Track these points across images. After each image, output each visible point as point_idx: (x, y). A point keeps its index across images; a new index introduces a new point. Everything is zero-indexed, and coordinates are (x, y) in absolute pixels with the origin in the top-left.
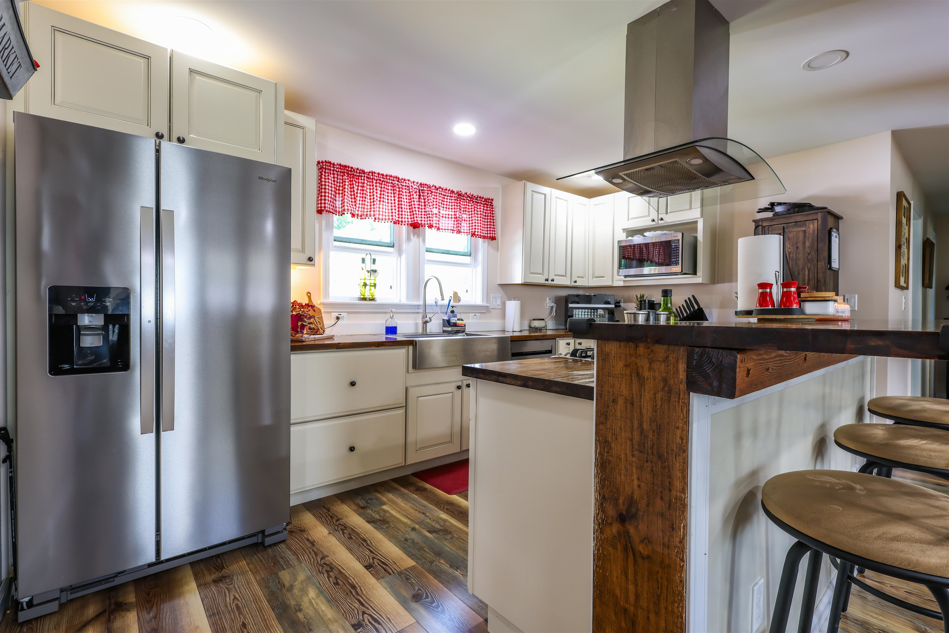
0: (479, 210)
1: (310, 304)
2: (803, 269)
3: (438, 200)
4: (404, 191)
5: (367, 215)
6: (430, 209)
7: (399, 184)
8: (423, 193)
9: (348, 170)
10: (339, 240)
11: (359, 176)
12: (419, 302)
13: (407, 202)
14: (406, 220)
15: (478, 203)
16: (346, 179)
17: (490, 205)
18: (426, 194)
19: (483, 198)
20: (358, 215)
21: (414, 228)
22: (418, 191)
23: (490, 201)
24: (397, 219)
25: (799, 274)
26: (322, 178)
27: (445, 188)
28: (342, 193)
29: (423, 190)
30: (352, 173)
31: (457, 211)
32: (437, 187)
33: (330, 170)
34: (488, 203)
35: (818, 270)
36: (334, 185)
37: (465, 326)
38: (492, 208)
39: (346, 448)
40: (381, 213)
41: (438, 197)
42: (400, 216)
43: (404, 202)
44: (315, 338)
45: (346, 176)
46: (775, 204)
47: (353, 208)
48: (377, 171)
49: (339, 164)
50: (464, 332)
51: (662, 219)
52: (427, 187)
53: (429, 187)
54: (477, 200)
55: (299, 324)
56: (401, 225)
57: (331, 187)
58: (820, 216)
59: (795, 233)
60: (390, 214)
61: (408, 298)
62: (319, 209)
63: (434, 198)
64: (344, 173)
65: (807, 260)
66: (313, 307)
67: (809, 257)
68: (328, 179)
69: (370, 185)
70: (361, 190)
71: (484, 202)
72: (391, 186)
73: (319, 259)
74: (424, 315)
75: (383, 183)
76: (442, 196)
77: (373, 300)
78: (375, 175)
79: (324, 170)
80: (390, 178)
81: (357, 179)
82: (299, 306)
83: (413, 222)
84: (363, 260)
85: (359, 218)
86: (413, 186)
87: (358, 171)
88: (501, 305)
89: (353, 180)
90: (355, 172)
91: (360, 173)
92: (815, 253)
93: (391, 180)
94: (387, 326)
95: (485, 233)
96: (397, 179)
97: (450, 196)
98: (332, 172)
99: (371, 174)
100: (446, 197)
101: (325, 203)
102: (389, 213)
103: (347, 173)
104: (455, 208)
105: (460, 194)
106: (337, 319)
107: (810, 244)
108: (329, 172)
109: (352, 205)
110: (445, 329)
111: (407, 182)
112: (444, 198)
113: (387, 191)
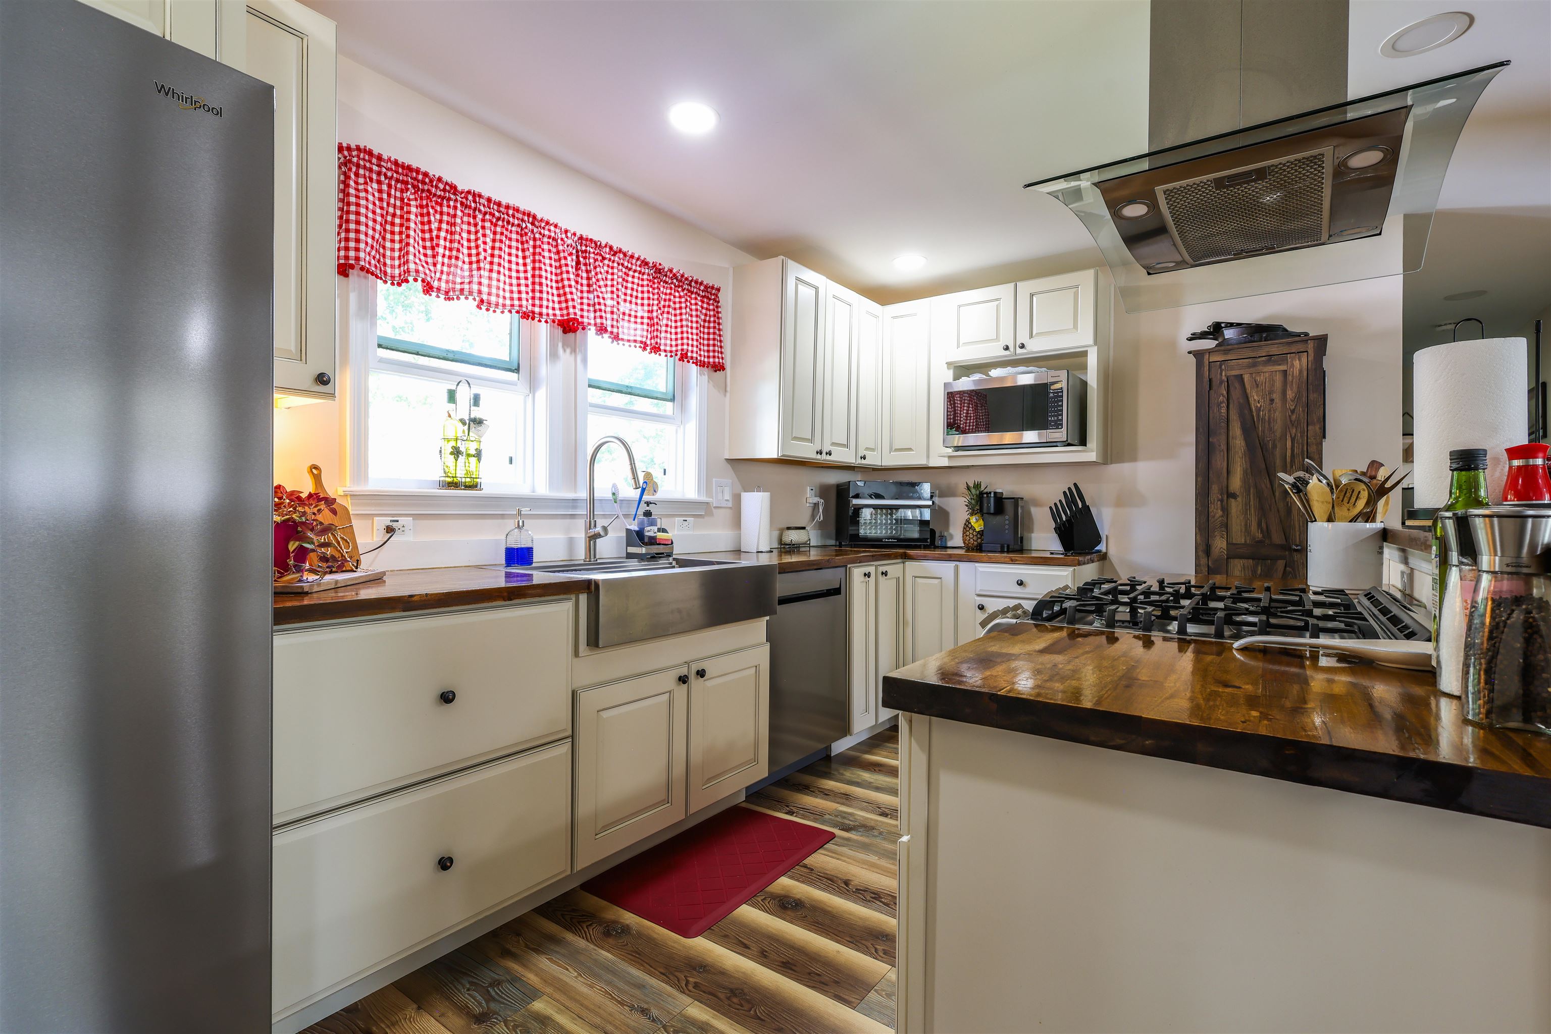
0: (694, 307)
1: (322, 496)
2: (1283, 437)
3: (615, 277)
4: (546, 247)
5: (462, 290)
6: (602, 292)
7: (535, 230)
8: (585, 258)
9: (415, 179)
10: (389, 345)
11: (443, 198)
12: (576, 492)
13: (551, 273)
14: (551, 312)
15: (692, 293)
16: (412, 200)
17: (714, 300)
18: (592, 261)
19: (701, 283)
20: (439, 289)
21: (565, 332)
22: (574, 252)
23: (714, 291)
24: (530, 308)
25: (1274, 446)
26: (347, 186)
27: (630, 253)
28: (401, 233)
29: (586, 251)
30: (426, 187)
31: (653, 305)
32: (615, 248)
33: (371, 170)
34: (710, 294)
35: (1309, 440)
36: (382, 208)
37: (672, 543)
38: (717, 307)
39: (431, 862)
40: (494, 291)
41: (615, 271)
42: (537, 302)
43: (546, 271)
44: (337, 582)
45: (411, 193)
46: (1223, 325)
47: (430, 270)
48: (486, 194)
49: (392, 159)
50: (670, 556)
51: (1022, 346)
52: (593, 245)
53: (597, 245)
54: (691, 286)
55: (292, 546)
56: (539, 321)
57: (374, 212)
58: (1312, 346)
59: (1267, 375)
60: (516, 296)
61: (552, 484)
62: (342, 261)
63: (607, 272)
64: (407, 183)
65: (1289, 422)
66: (330, 502)
67: (1294, 417)
68: (366, 191)
69: (469, 224)
70: (447, 231)
71: (703, 291)
72: (517, 233)
73: (344, 381)
74: (590, 522)
75: (500, 223)
76: (624, 270)
77: (473, 486)
78: (482, 201)
79: (354, 169)
80: (516, 214)
81: (437, 203)
82: (291, 500)
83: (566, 318)
84: (452, 396)
85: (442, 297)
86: (566, 239)
87: (441, 186)
88: (731, 501)
89: (427, 204)
90: (432, 186)
91: (444, 190)
92: (1303, 411)
93: (518, 219)
94: (509, 546)
95: (704, 356)
96: (531, 219)
97: (640, 272)
98: (374, 177)
99: (470, 197)
100: (631, 273)
101: (357, 249)
102: (511, 292)
103: (414, 186)
104: (649, 298)
105: (660, 269)
106: (387, 532)
107: (1294, 395)
108: (367, 174)
109: (427, 263)
110: (632, 550)
111: (552, 228)
112: (628, 275)
113: (507, 242)
